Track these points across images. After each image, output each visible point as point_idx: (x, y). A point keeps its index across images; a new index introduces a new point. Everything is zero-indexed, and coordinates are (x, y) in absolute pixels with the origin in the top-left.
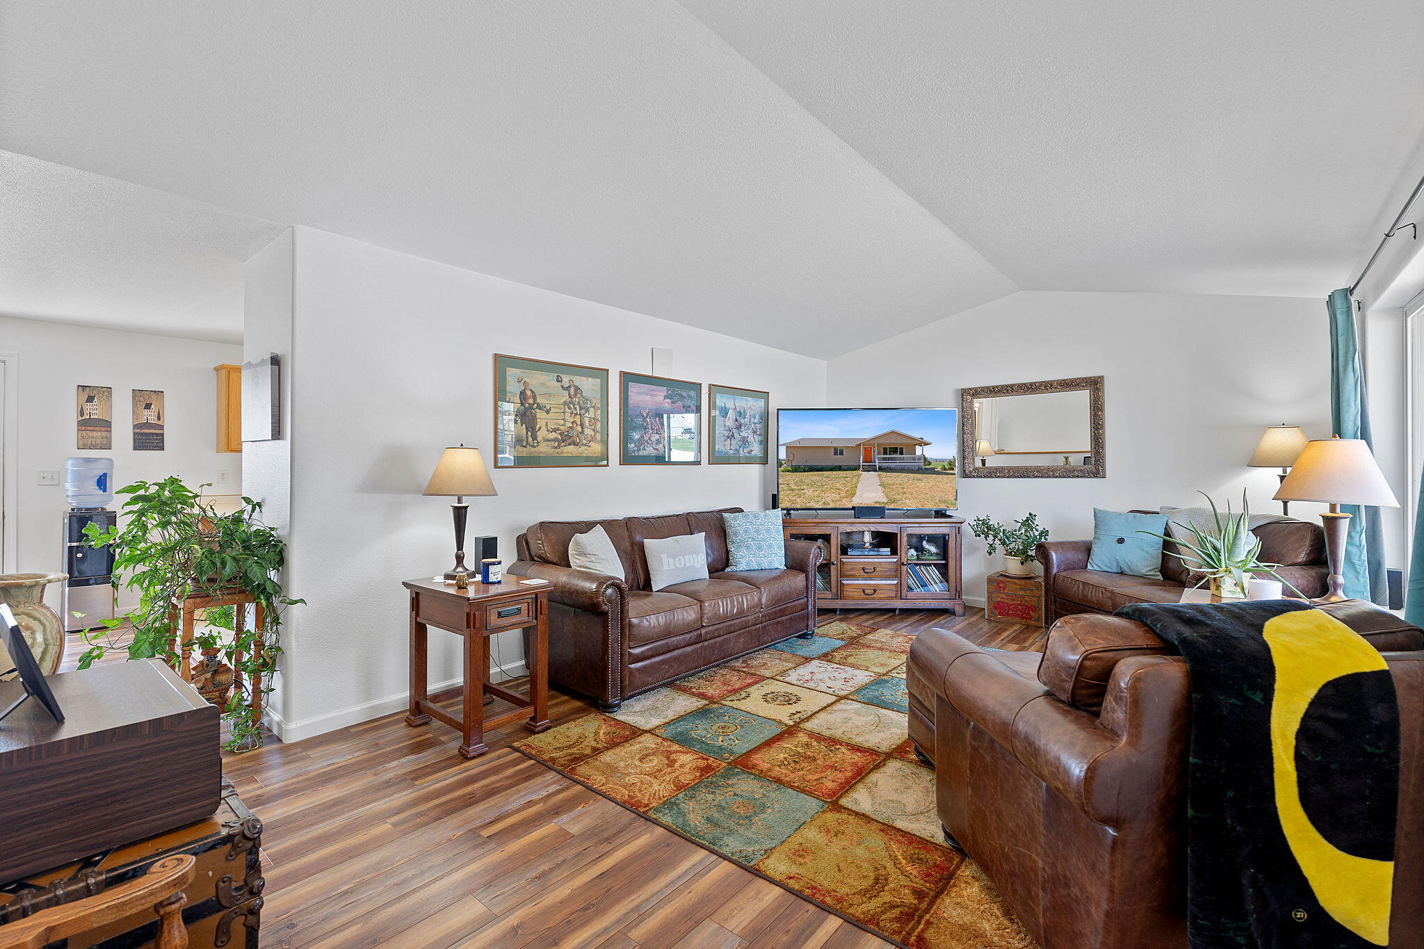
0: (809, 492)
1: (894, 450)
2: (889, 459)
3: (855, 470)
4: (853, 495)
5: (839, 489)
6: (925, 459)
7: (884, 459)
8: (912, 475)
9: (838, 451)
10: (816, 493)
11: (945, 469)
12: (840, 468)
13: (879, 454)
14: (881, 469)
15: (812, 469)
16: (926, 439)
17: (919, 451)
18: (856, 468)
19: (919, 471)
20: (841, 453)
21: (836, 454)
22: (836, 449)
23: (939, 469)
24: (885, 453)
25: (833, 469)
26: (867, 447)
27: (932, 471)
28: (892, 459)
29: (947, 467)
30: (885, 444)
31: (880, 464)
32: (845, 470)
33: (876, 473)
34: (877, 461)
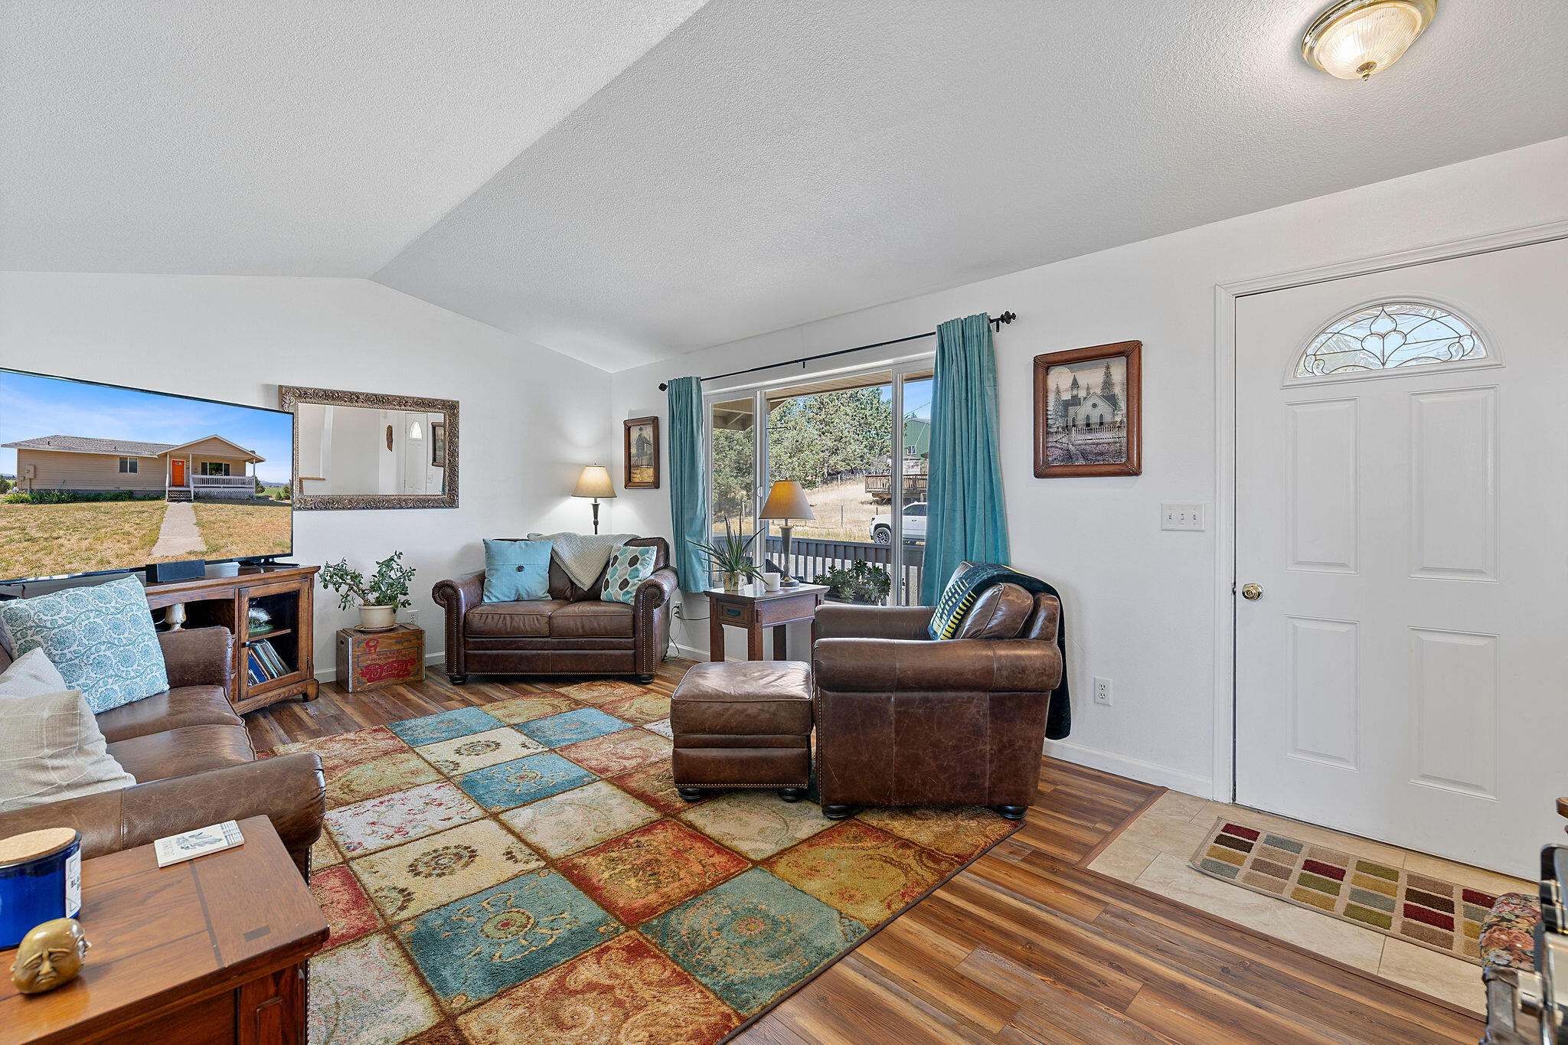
0: (70, 542)
1: (217, 468)
2: (208, 481)
3: (158, 498)
4: (154, 542)
5: (129, 534)
6: (257, 483)
7: (203, 481)
8: (241, 507)
9: (128, 465)
10: (85, 544)
11: (280, 498)
12: (131, 496)
13: (194, 472)
14: (198, 498)
15: (75, 497)
16: (259, 454)
17: (249, 466)
18: (158, 496)
19: (250, 500)
20: (134, 469)
21: (123, 469)
22: (123, 461)
23: (273, 498)
24: (204, 472)
25: (117, 497)
26: (176, 460)
27: (265, 501)
28: (216, 481)
29: (282, 495)
30: (205, 457)
31: (197, 490)
32: (139, 500)
33: (191, 504)
34: (192, 485)
